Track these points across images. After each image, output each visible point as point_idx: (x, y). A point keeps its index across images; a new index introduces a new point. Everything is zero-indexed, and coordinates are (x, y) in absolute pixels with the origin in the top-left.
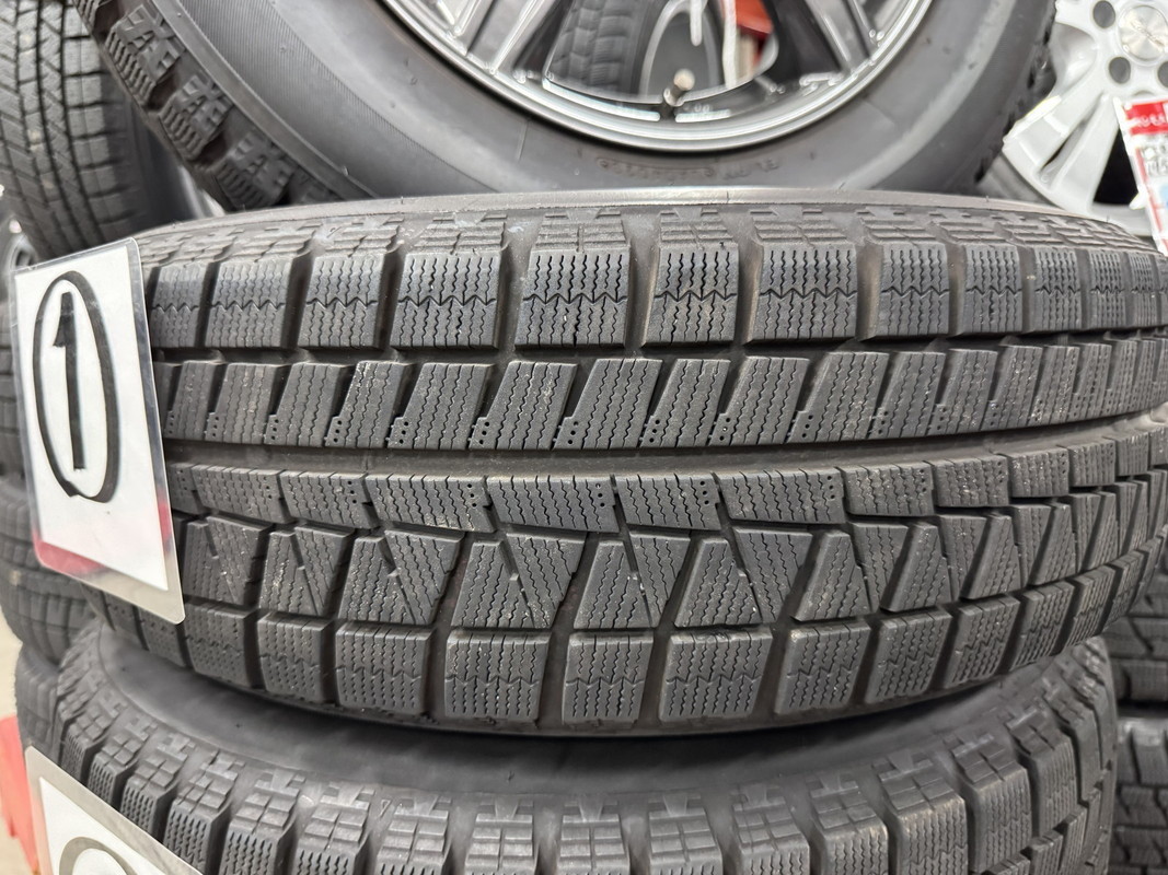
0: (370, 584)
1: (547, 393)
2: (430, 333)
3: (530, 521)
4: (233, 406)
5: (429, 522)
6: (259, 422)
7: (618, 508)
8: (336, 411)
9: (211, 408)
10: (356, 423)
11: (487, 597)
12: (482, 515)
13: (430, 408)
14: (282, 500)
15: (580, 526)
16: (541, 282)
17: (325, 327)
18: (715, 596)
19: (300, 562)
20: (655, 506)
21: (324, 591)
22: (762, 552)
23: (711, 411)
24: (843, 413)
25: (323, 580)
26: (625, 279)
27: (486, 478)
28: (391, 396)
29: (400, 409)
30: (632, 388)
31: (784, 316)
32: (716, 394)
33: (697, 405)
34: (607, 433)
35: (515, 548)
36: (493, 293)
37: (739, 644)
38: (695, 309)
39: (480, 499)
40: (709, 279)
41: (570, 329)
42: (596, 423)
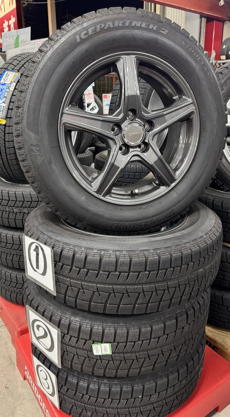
0: (82, 295)
1: (105, 277)
2: (90, 268)
3: (102, 291)
4: (64, 271)
5: (90, 290)
6: (68, 274)
7: (113, 290)
8: (78, 274)
9: (61, 270)
10: (80, 277)
11: (97, 299)
12: (96, 290)
13: (90, 276)
14: (70, 283)
15: (109, 292)
16: (104, 263)
17: (77, 265)
18: (126, 301)
19: (73, 291)
20: (118, 290)
21: (76, 295)
22: (132, 296)
23: (125, 280)
24: (143, 280)
25: (76, 294)
26: (115, 264)
27: (97, 285)
28: (85, 274)
29: (86, 275)
30: (115, 277)
31: (135, 269)
32: (126, 278)
33: (124, 279)
34: (112, 282)
35: (100, 294)
36: (98, 264)
37: (129, 306)
38: (124, 268)
39: (96, 287)
40: (126, 264)
41: (108, 269)
42: (111, 280)
